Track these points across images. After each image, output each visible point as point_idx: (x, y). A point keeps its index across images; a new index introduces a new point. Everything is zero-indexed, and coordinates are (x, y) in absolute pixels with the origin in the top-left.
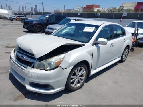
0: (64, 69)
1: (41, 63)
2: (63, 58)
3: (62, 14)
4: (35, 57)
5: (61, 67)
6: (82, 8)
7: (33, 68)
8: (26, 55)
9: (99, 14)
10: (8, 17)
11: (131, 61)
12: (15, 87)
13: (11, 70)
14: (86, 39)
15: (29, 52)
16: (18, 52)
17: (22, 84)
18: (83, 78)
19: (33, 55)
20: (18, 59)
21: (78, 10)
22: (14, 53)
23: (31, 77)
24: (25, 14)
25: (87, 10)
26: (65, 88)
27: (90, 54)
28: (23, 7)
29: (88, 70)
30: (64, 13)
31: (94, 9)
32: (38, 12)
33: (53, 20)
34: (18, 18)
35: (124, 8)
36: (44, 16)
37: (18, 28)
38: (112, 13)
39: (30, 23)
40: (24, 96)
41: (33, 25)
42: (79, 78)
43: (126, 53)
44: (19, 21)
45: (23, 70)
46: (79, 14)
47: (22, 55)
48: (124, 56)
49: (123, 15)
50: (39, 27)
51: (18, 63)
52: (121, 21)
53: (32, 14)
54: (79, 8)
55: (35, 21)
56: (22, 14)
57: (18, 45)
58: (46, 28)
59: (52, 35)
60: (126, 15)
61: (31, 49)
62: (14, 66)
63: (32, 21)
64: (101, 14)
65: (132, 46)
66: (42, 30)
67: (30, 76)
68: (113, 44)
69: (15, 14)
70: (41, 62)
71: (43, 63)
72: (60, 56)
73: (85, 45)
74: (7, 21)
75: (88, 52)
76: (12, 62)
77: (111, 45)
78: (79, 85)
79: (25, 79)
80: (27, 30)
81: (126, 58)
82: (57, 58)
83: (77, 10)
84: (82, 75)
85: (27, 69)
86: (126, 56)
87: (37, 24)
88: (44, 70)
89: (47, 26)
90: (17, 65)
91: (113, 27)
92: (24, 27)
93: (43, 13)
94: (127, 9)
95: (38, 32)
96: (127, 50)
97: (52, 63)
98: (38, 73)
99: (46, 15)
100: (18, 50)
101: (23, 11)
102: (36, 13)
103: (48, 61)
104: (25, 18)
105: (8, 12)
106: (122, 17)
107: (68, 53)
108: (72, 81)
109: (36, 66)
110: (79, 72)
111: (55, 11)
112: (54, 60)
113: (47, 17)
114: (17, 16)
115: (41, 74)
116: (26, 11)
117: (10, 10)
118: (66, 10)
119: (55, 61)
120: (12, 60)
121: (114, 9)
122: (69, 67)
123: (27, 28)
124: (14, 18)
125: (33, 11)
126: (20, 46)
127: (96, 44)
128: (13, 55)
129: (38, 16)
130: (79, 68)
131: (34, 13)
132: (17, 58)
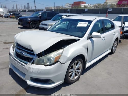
0: (63, 64)
1: (40, 59)
2: (62, 53)
3: (53, 10)
4: (34, 53)
5: (60, 62)
6: (71, 5)
7: (33, 63)
8: (26, 52)
9: (86, 10)
10: (4, 15)
11: (120, 53)
12: (16, 82)
13: (11, 65)
14: (80, 34)
15: (28, 48)
16: (17, 48)
17: (23, 79)
18: (80, 71)
19: (32, 51)
20: (18, 55)
21: (67, 7)
22: (13, 49)
23: (32, 73)
24: (19, 11)
25: (74, 7)
26: (64, 81)
27: (85, 48)
28: (16, 6)
29: (84, 63)
30: (54, 10)
31: (81, 6)
32: (31, 9)
33: (45, 16)
34: (12, 16)
35: (108, 4)
36: (37, 13)
37: (13, 25)
38: (98, 8)
39: (25, 20)
40: (25, 90)
41: (27, 22)
42: (76, 71)
43: (115, 46)
44: (14, 18)
45: (23, 66)
46: (69, 10)
47: (21, 51)
48: (114, 48)
49: (109, 10)
50: (33, 23)
51: (17, 59)
52: (106, 16)
53: (25, 11)
54: (67, 5)
55: (29, 18)
56: (16, 12)
57: (16, 42)
58: (40, 25)
59: (47, 31)
60: (111, 10)
61: (30, 46)
62: (14, 62)
63: (26, 18)
64: (88, 10)
65: (120, 39)
66: (35, 26)
67: (30, 72)
68: (105, 38)
69: (10, 12)
70: (41, 57)
71: (43, 58)
72: (58, 51)
73: (81, 40)
74: (2, 18)
75: (84, 46)
76: (12, 58)
77: (103, 38)
78: (76, 77)
79: (25, 74)
80: (22, 26)
81: (115, 50)
82: (56, 53)
83: (65, 6)
84: (79, 68)
85: (27, 64)
86: (115, 48)
87: (31, 21)
88: (44, 65)
89: (41, 22)
90: (17, 61)
91: (104, 21)
92: (19, 24)
93: (35, 10)
94: (111, 5)
95: (32, 28)
96: (116, 42)
97: (52, 58)
98: (39, 69)
99: (39, 12)
100: (16, 46)
101: (16, 9)
102: (29, 10)
103: (47, 56)
104: (19, 15)
105: (3, 10)
106: (108, 12)
107: (66, 48)
108: (70, 74)
109: (35, 61)
110: (76, 66)
111: (45, 8)
112: (53, 55)
113: (40, 14)
114: (12, 13)
115: (41, 69)
116: (19, 9)
117: (5, 9)
118: (56, 7)
119: (55, 56)
120: (12, 56)
121: (99, 5)
122: (67, 61)
123: (22, 25)
124: (9, 16)
125: (26, 9)
126: (18, 43)
127: (90, 38)
128: (12, 51)
129: (31, 13)
130: (76, 62)
131: (27, 10)
132: (16, 54)
